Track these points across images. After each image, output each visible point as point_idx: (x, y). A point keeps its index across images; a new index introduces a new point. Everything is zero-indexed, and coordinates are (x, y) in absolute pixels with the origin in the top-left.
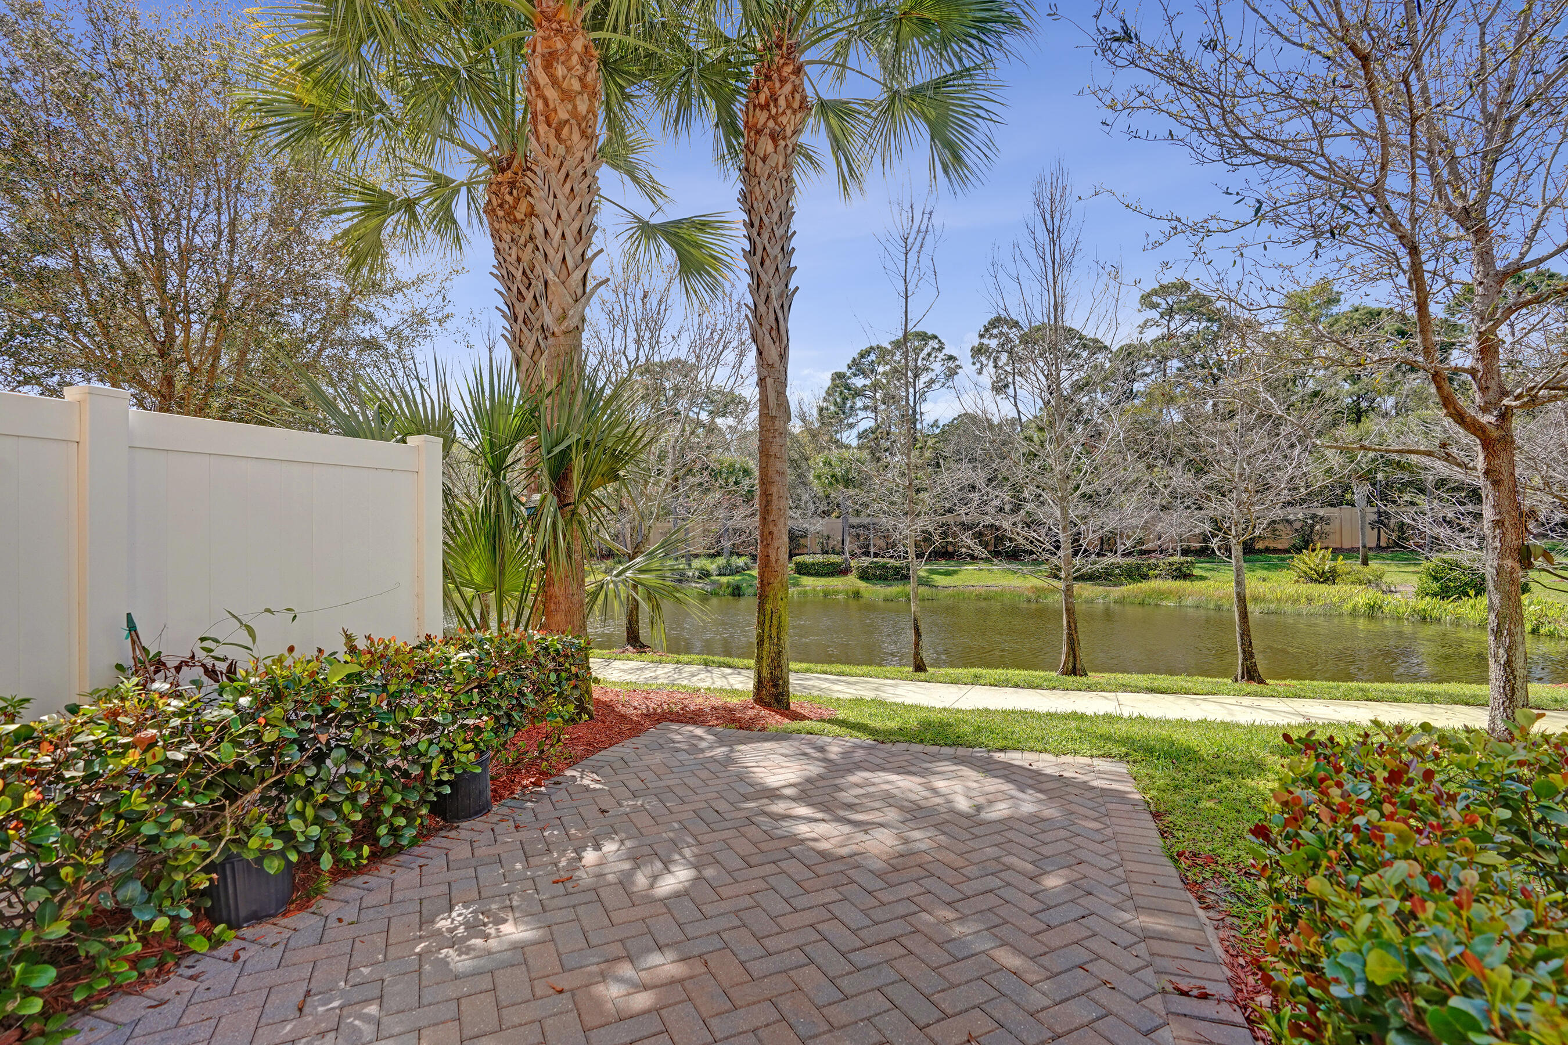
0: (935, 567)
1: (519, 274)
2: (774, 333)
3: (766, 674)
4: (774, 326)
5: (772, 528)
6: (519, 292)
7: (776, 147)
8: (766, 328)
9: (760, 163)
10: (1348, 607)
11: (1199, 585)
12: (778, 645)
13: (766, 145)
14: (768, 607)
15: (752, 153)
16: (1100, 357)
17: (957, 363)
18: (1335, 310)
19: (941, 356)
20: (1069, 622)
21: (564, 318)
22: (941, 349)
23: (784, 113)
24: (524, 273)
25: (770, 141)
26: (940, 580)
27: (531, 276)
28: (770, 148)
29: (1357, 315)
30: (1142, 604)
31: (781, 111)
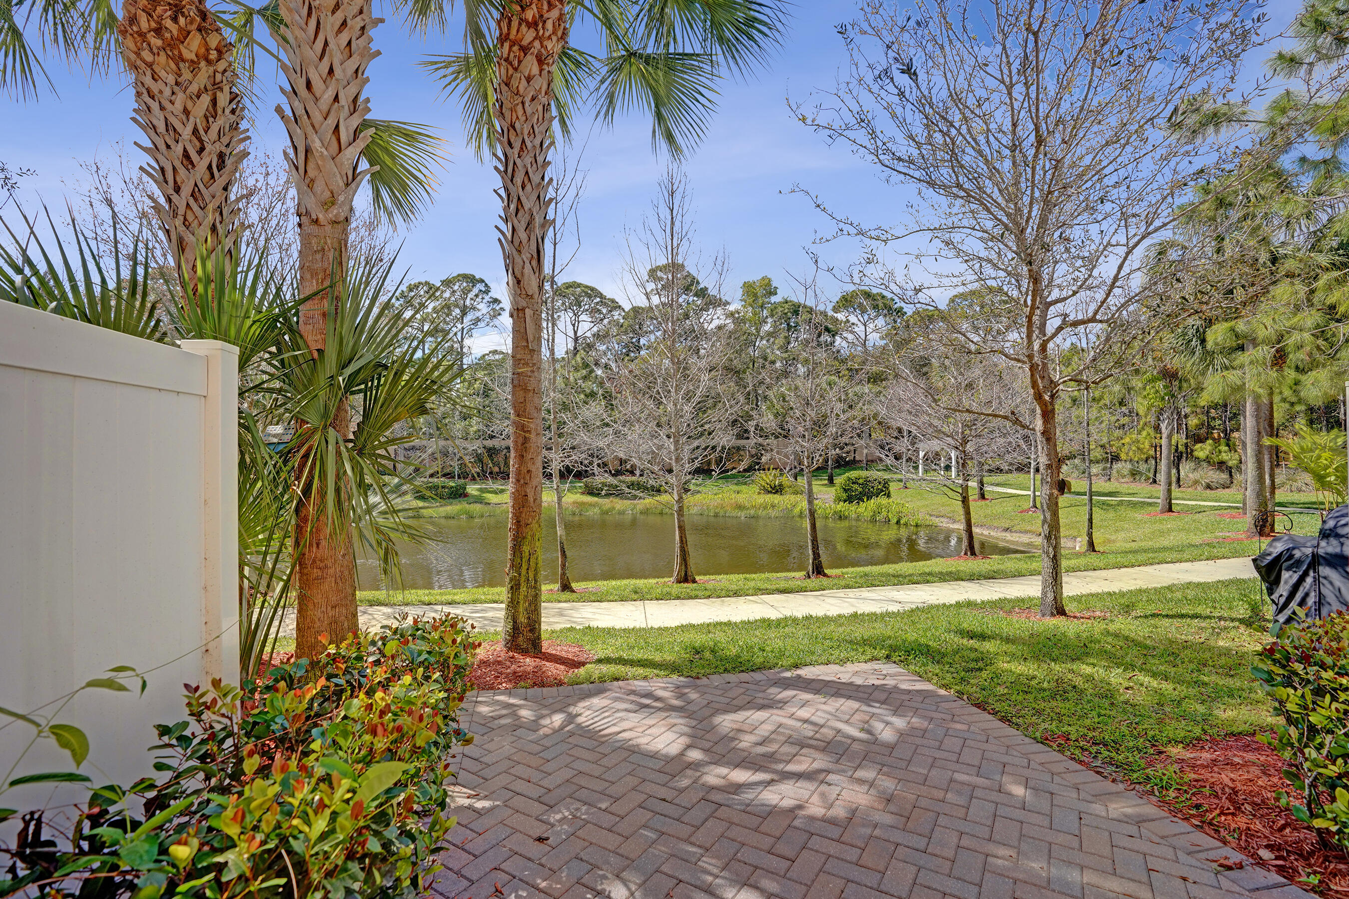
0: (484, 486)
1: (186, 132)
2: (534, 263)
3: (522, 619)
4: (535, 255)
5: (530, 466)
6: (186, 155)
7: (541, 70)
8: (526, 256)
9: (524, 82)
10: (797, 511)
11: (698, 497)
12: (535, 588)
13: (530, 65)
14: (526, 549)
15: (516, 69)
16: (616, 313)
17: (501, 305)
18: (774, 299)
19: (487, 298)
20: (681, 537)
21: (333, 204)
22: (487, 292)
23: (549, 38)
24: (195, 131)
25: (536, 63)
26: (492, 498)
27: (205, 138)
28: (535, 70)
29: (786, 306)
30: (661, 514)
31: (547, 34)
